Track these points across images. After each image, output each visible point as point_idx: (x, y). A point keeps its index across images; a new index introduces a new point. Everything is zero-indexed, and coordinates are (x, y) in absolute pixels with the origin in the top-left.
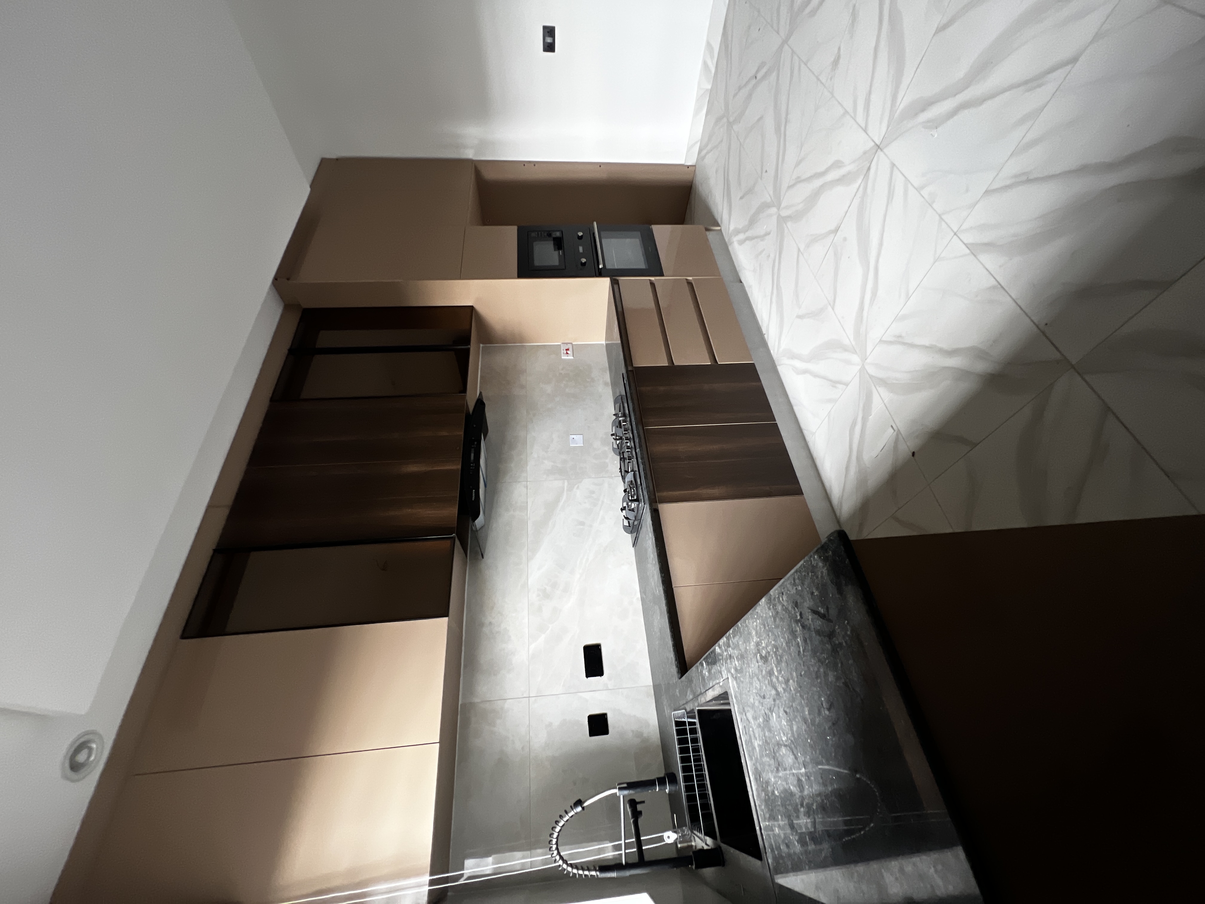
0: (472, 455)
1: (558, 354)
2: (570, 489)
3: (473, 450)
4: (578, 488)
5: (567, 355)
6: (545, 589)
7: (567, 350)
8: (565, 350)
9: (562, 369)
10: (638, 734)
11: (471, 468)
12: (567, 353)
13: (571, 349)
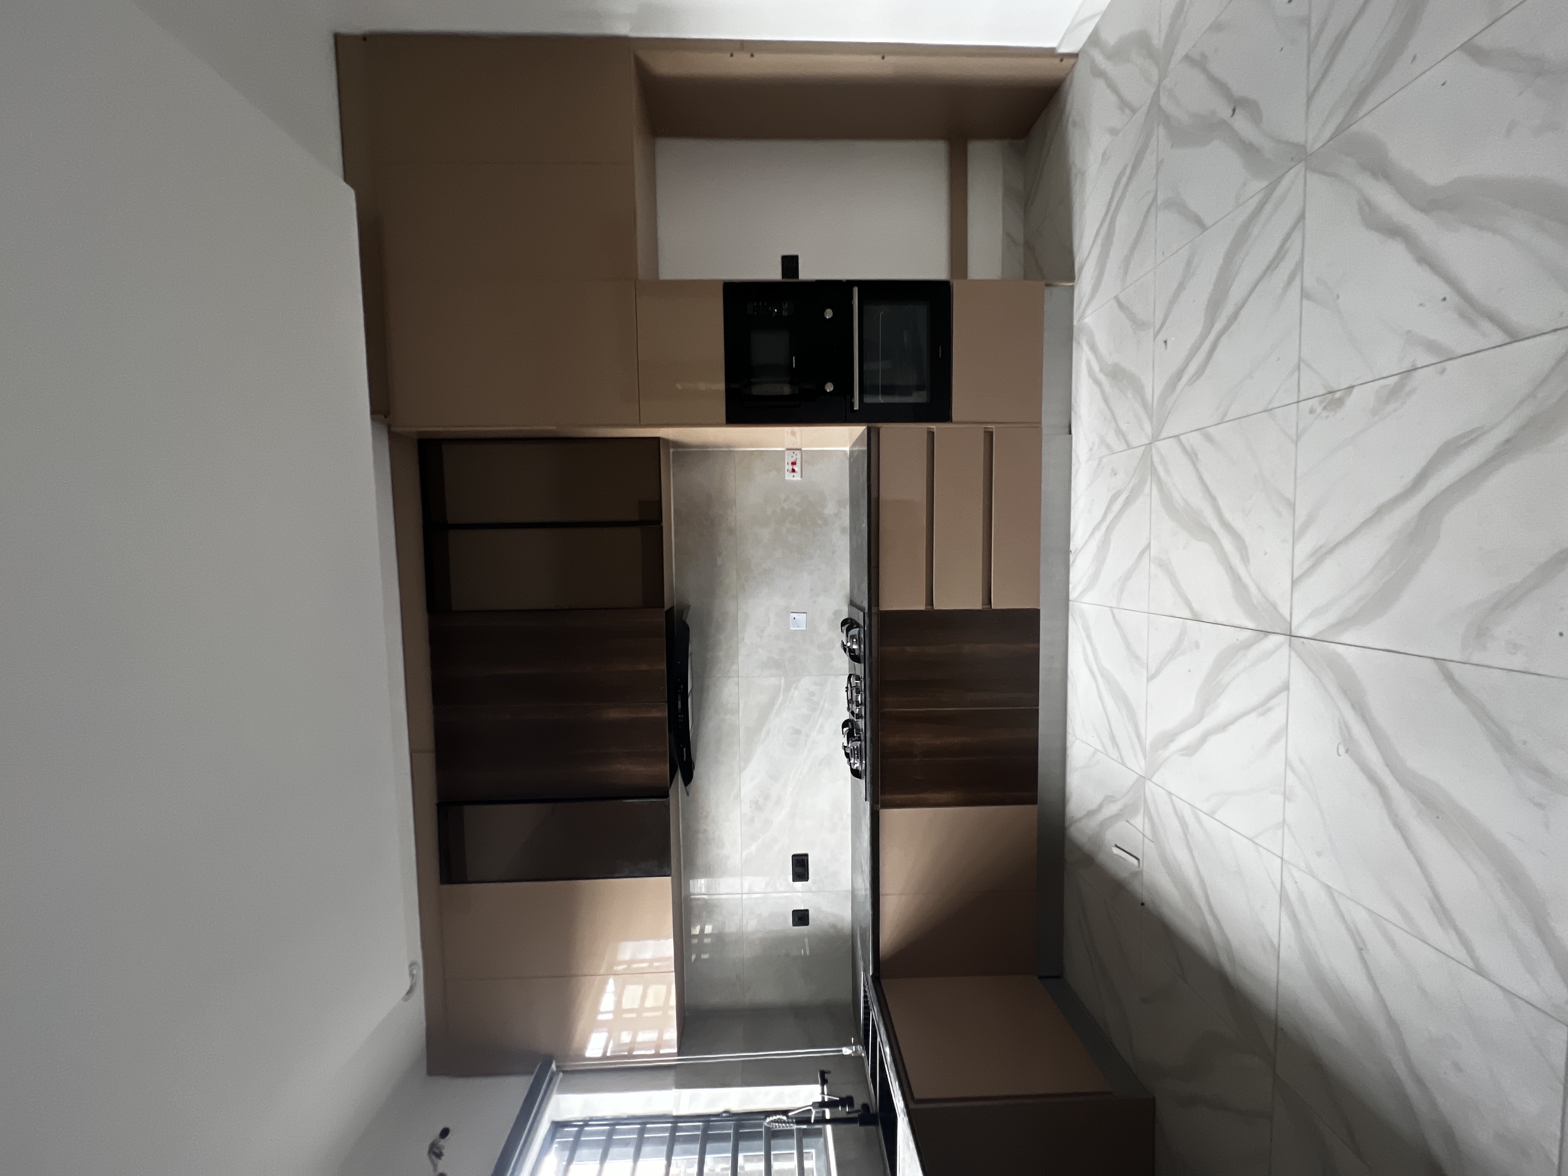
0: (679, 703)
1: (780, 471)
2: (788, 689)
3: (679, 696)
4: (796, 688)
5: (794, 474)
6: (758, 801)
7: (794, 463)
8: (790, 464)
9: (785, 501)
10: (834, 926)
11: (680, 720)
12: (793, 471)
13: (798, 463)
